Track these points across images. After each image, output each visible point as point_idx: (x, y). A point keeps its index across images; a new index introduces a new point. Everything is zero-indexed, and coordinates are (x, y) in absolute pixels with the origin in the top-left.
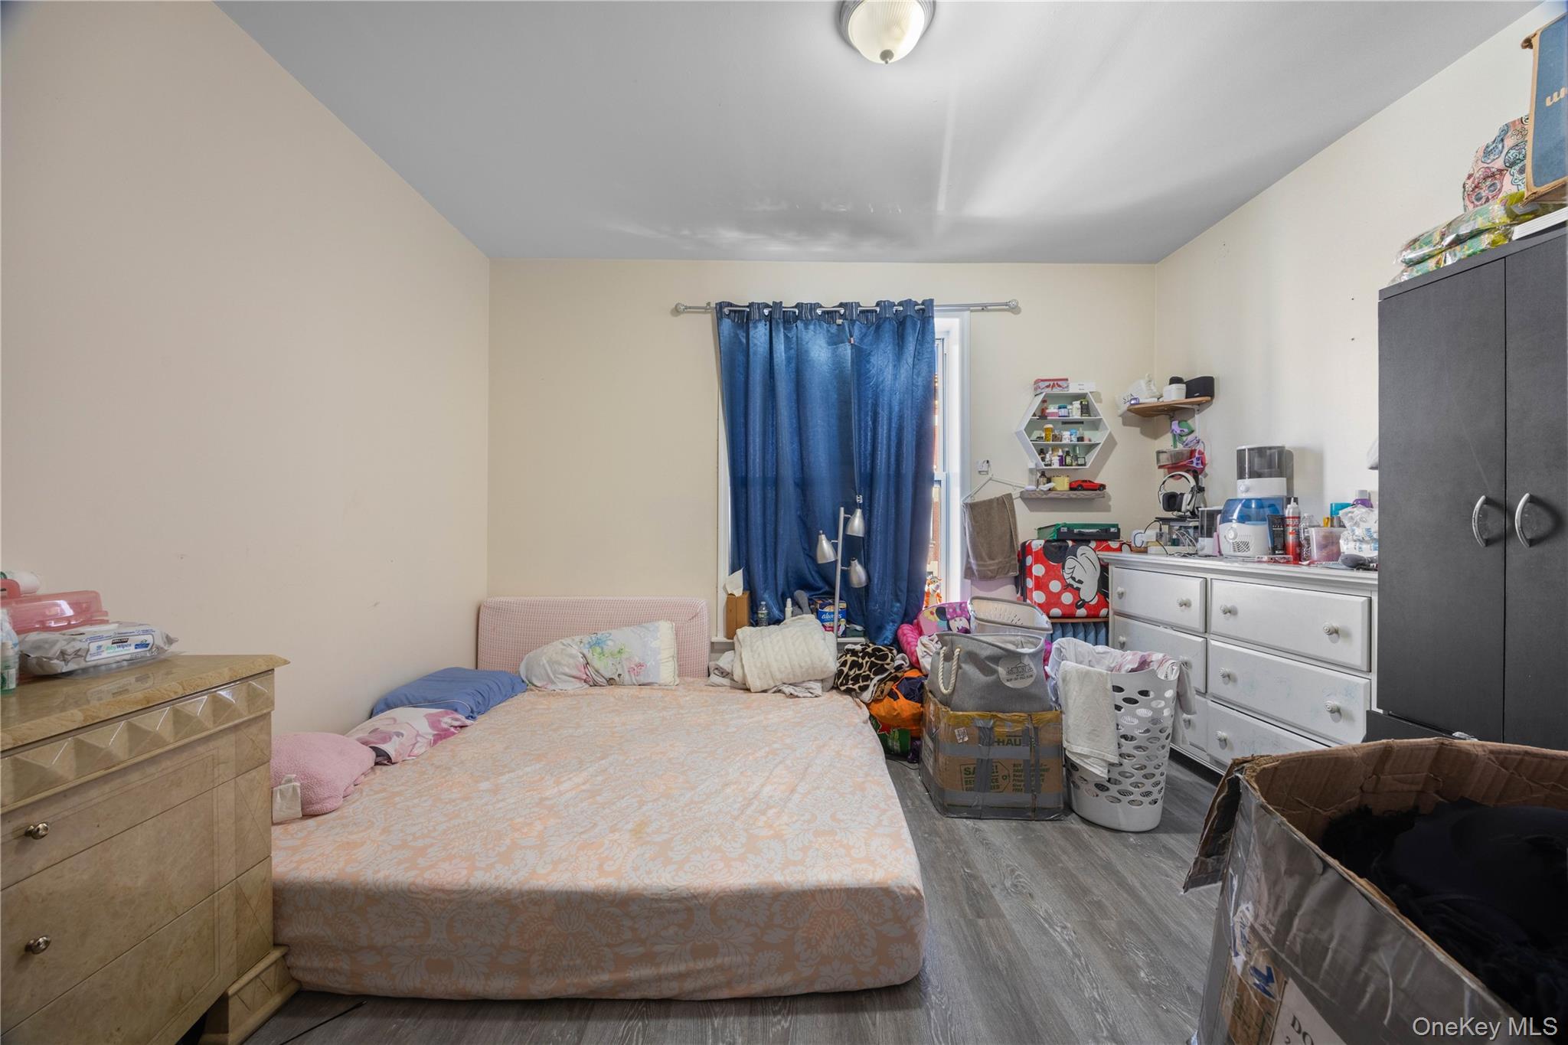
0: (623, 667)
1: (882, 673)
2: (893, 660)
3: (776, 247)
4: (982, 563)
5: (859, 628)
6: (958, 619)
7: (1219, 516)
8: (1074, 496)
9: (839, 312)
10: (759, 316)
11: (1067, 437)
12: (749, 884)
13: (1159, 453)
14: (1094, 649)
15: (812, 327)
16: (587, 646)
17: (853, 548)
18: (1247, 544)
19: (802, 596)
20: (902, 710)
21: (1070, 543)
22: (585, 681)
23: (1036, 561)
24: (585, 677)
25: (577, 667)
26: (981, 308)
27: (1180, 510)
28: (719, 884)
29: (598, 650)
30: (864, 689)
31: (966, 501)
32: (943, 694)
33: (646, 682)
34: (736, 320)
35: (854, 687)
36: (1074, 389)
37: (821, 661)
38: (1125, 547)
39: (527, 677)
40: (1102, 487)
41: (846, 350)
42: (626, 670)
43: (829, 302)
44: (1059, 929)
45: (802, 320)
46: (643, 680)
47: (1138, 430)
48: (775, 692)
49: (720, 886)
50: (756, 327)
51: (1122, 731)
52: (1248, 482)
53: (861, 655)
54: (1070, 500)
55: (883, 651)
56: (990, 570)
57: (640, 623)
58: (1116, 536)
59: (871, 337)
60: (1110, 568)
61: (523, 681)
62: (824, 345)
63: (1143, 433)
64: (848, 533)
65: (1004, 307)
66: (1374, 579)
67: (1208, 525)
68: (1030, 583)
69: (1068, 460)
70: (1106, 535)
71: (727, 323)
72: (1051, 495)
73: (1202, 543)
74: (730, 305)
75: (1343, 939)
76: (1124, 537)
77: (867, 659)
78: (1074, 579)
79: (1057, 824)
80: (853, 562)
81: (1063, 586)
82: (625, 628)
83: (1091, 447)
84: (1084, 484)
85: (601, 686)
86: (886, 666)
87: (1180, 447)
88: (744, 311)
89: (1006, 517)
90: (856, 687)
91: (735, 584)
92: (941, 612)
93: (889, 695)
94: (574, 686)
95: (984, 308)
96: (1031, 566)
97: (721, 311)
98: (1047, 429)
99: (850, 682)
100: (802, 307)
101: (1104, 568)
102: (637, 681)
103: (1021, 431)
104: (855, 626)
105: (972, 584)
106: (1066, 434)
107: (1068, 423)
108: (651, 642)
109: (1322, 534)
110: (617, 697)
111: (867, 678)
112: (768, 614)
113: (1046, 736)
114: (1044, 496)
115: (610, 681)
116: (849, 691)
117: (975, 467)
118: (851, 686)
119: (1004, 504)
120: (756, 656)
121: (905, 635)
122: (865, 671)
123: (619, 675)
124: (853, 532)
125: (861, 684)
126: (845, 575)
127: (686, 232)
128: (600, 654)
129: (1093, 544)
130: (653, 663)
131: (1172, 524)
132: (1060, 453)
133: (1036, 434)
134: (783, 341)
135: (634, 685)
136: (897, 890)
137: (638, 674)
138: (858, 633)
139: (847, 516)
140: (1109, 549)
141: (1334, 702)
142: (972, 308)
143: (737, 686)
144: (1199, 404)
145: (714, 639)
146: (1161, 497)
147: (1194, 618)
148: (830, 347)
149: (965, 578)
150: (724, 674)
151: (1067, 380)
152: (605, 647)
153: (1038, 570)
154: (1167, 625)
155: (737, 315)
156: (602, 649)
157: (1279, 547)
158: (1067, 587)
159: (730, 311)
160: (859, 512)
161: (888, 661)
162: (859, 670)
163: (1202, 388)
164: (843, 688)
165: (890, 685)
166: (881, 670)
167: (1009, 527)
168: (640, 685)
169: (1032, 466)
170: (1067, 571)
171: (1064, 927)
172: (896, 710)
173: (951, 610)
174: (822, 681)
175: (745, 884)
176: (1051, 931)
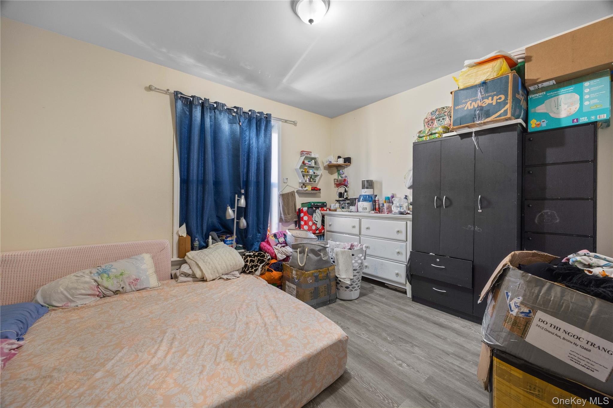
0: (124, 282)
1: (262, 263)
2: (267, 257)
3: (208, 73)
4: (286, 216)
5: (241, 246)
6: (281, 238)
7: (357, 200)
8: (313, 192)
9: (233, 110)
10: (198, 103)
11: (311, 172)
12: (299, 359)
13: (334, 179)
14: (336, 243)
15: (223, 114)
16: (96, 275)
17: (242, 212)
18: (366, 208)
19: (214, 234)
20: (275, 276)
21: (314, 208)
22: (98, 296)
23: (305, 215)
24: (98, 293)
25: (91, 288)
26: (285, 121)
27: (343, 198)
28: (288, 365)
29: (106, 276)
30: (256, 270)
31: (280, 193)
32: (300, 266)
33: (142, 287)
34: (184, 102)
35: (252, 270)
36: (313, 156)
37: (239, 262)
38: (328, 209)
39: (45, 303)
40: (320, 190)
41: (237, 127)
42: (127, 284)
43: (230, 105)
44: (363, 335)
45: (218, 110)
46: (139, 287)
47: (327, 171)
48: (218, 279)
49: (290, 366)
50: (196, 108)
51: (354, 268)
52: (366, 190)
53: (253, 256)
54: (312, 193)
55: (262, 254)
56: (288, 219)
57: (128, 257)
58: (326, 206)
59: (246, 124)
60: (325, 217)
61: (42, 306)
62: (227, 123)
63: (329, 172)
64: (239, 206)
65: (293, 123)
66: (411, 217)
67: (353, 202)
68: (302, 223)
69: (311, 180)
70: (323, 205)
71: (179, 103)
72: (307, 192)
73: (352, 208)
74: (181, 94)
75: (555, 297)
76: (328, 206)
77: (256, 258)
78: (315, 220)
79: (336, 303)
80: (241, 218)
81: (313, 223)
82: (120, 261)
83: (316, 176)
84: (315, 188)
85: (109, 296)
86: (264, 260)
87: (340, 178)
88: (188, 98)
89: (293, 199)
90: (253, 270)
91: (183, 231)
92: (275, 236)
93: (267, 271)
94: (91, 301)
95: (286, 121)
96: (303, 217)
97: (177, 96)
98: (305, 169)
99: (250, 269)
100: (218, 104)
101: (323, 217)
102: (135, 288)
103: (298, 169)
104: (239, 245)
105: (282, 224)
106: (311, 171)
107: (310, 167)
108: (141, 266)
109: (387, 205)
110: (128, 300)
111: (256, 266)
112: (199, 244)
113: (332, 275)
114: (305, 192)
115: (116, 292)
116: (250, 273)
117: (283, 180)
118: (250, 270)
119: (292, 194)
120: (208, 264)
121: (265, 246)
122: (255, 263)
123: (123, 288)
124: (241, 205)
125: (255, 269)
126: (238, 223)
127: (164, 50)
128: (107, 278)
129: (320, 209)
130: (145, 277)
131: (340, 202)
132: (309, 177)
133: (302, 170)
134: (209, 118)
135: (134, 291)
136: (343, 339)
137: (136, 285)
138: (241, 248)
139: (238, 198)
140: (324, 210)
141: (397, 250)
142: (282, 121)
143: (199, 280)
144: (346, 165)
145: (172, 260)
146: (338, 193)
147: (356, 231)
148: (229, 124)
149: (280, 222)
150: (187, 276)
151: (311, 152)
152: (110, 273)
153: (306, 218)
154: (346, 233)
155: (184, 99)
156: (108, 275)
157: (375, 209)
158: (314, 224)
159: (181, 96)
160: (243, 197)
161: (266, 257)
162: (253, 263)
163: (348, 160)
164: (248, 272)
165: (267, 267)
166: (262, 261)
167: (294, 203)
168: (137, 291)
169: (300, 181)
170: (314, 218)
171: (363, 334)
172: (273, 276)
173: (278, 235)
174: (238, 270)
175: (298, 360)
176: (361, 336)
